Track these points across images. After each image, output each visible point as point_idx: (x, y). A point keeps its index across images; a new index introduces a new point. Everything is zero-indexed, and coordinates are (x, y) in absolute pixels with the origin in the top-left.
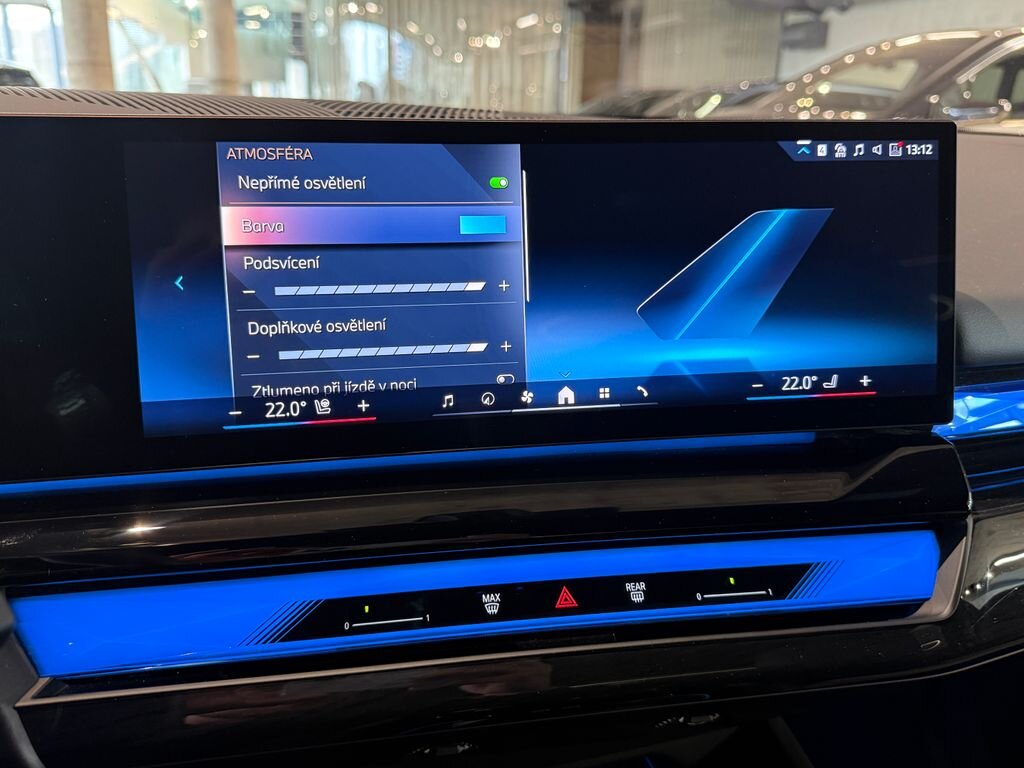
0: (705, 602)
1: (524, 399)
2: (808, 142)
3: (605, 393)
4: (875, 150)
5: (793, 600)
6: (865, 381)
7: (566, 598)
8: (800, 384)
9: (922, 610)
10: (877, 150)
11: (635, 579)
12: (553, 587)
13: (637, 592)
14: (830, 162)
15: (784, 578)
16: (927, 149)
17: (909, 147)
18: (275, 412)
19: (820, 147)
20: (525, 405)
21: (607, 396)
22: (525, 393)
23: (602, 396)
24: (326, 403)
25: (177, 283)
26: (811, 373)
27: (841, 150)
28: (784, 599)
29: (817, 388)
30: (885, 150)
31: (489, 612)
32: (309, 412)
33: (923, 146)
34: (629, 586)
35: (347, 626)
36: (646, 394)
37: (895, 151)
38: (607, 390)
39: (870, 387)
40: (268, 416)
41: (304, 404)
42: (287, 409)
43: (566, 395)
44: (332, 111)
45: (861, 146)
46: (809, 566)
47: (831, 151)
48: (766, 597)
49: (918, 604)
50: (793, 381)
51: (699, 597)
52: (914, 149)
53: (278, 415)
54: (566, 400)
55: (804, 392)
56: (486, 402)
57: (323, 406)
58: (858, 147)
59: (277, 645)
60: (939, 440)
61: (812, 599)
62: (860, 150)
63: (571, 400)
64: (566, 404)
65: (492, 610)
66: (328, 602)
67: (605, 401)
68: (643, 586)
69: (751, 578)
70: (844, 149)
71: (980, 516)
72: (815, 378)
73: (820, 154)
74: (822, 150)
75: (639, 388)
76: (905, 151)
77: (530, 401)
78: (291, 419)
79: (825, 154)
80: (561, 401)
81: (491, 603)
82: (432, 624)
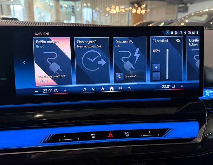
1: (102, 89)
2: (168, 31)
3: (120, 88)
4: (184, 33)
5: (164, 137)
6: (182, 86)
7: (110, 135)
8: (166, 87)
9: (195, 140)
11: (127, 131)
12: (108, 132)
13: (127, 134)
15: (162, 132)
17: (192, 32)
18: (45, 92)
19: (171, 32)
20: (102, 91)
21: (121, 89)
22: (102, 88)
23: (120, 89)
24: (57, 90)
25: (24, 63)
26: (169, 84)
27: (176, 33)
28: (162, 136)
29: (170, 88)
30: (187, 33)
31: (93, 138)
32: (53, 92)
33: (196, 32)
34: (125, 133)
35: (60, 140)
36: (130, 89)
37: (189, 33)
38: (121, 87)
39: (183, 88)
40: (44, 92)
41: (52, 90)
42: (48, 91)
45: (181, 32)
46: (168, 129)
47: (174, 33)
48: (157, 136)
49: (194, 138)
50: (165, 86)
51: (142, 136)
52: (194, 33)
53: (46, 92)
54: (112, 90)
55: (167, 89)
56: (93, 90)
58: (180, 32)
59: (44, 144)
60: (200, 100)
61: (168, 137)
62: (181, 33)
63: (113, 90)
64: (112, 91)
65: (93, 137)
66: (56, 134)
67: (121, 90)
68: (129, 133)
69: (154, 131)
70: (177, 33)
71: (209, 118)
72: (170, 85)
73: (171, 34)
74: (172, 33)
75: (129, 87)
76: (192, 33)
77: (103, 90)
78: (49, 93)
79: (172, 34)
81: (93, 136)
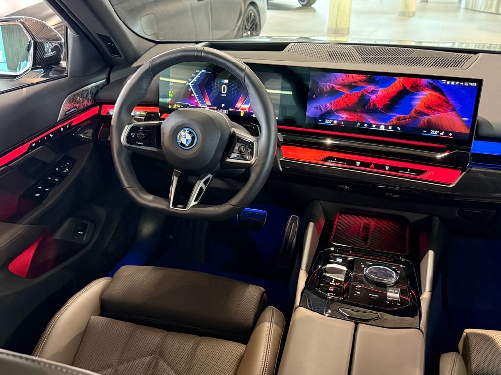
0: (401, 173)
2: (445, 81)
4: (461, 84)
6: (451, 134)
7: (372, 166)
10: (462, 84)
14: (450, 85)
15: (420, 172)
16: (475, 85)
22: (374, 125)
23: (390, 128)
24: (336, 121)
25: (314, 96)
26: (438, 130)
27: (453, 83)
29: (439, 134)
30: (464, 84)
31: (357, 165)
32: (332, 123)
34: (386, 167)
35: (332, 161)
36: (399, 130)
39: (451, 136)
44: (360, 57)
46: (427, 171)
47: (450, 83)
48: (415, 175)
50: (433, 132)
51: (400, 171)
52: (471, 84)
53: (327, 122)
55: (436, 135)
56: (366, 126)
62: (458, 83)
63: (383, 128)
66: (329, 156)
68: (389, 167)
69: (413, 171)
72: (439, 132)
74: (448, 83)
75: (398, 128)
76: (469, 84)
77: (374, 127)
78: (329, 123)
80: (381, 128)
82: (346, 164)
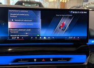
11: (51, 58)
12: (42, 59)
13: (51, 60)
19: (74, 12)
20: (40, 39)
28: (68, 61)
33: (85, 12)
37: (82, 12)
41: (16, 37)
43: (45, 38)
57: (18, 38)
67: (49, 39)
70: (76, 12)
81: (35, 60)
